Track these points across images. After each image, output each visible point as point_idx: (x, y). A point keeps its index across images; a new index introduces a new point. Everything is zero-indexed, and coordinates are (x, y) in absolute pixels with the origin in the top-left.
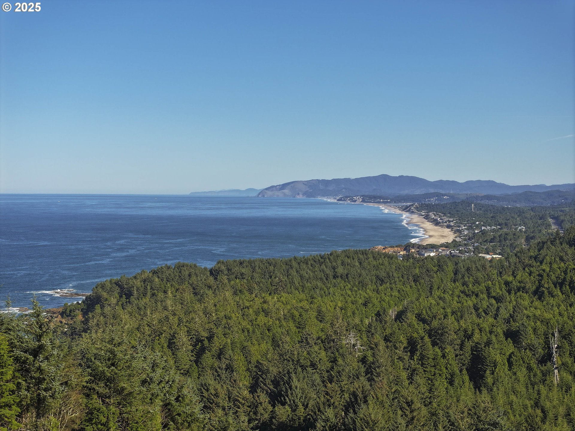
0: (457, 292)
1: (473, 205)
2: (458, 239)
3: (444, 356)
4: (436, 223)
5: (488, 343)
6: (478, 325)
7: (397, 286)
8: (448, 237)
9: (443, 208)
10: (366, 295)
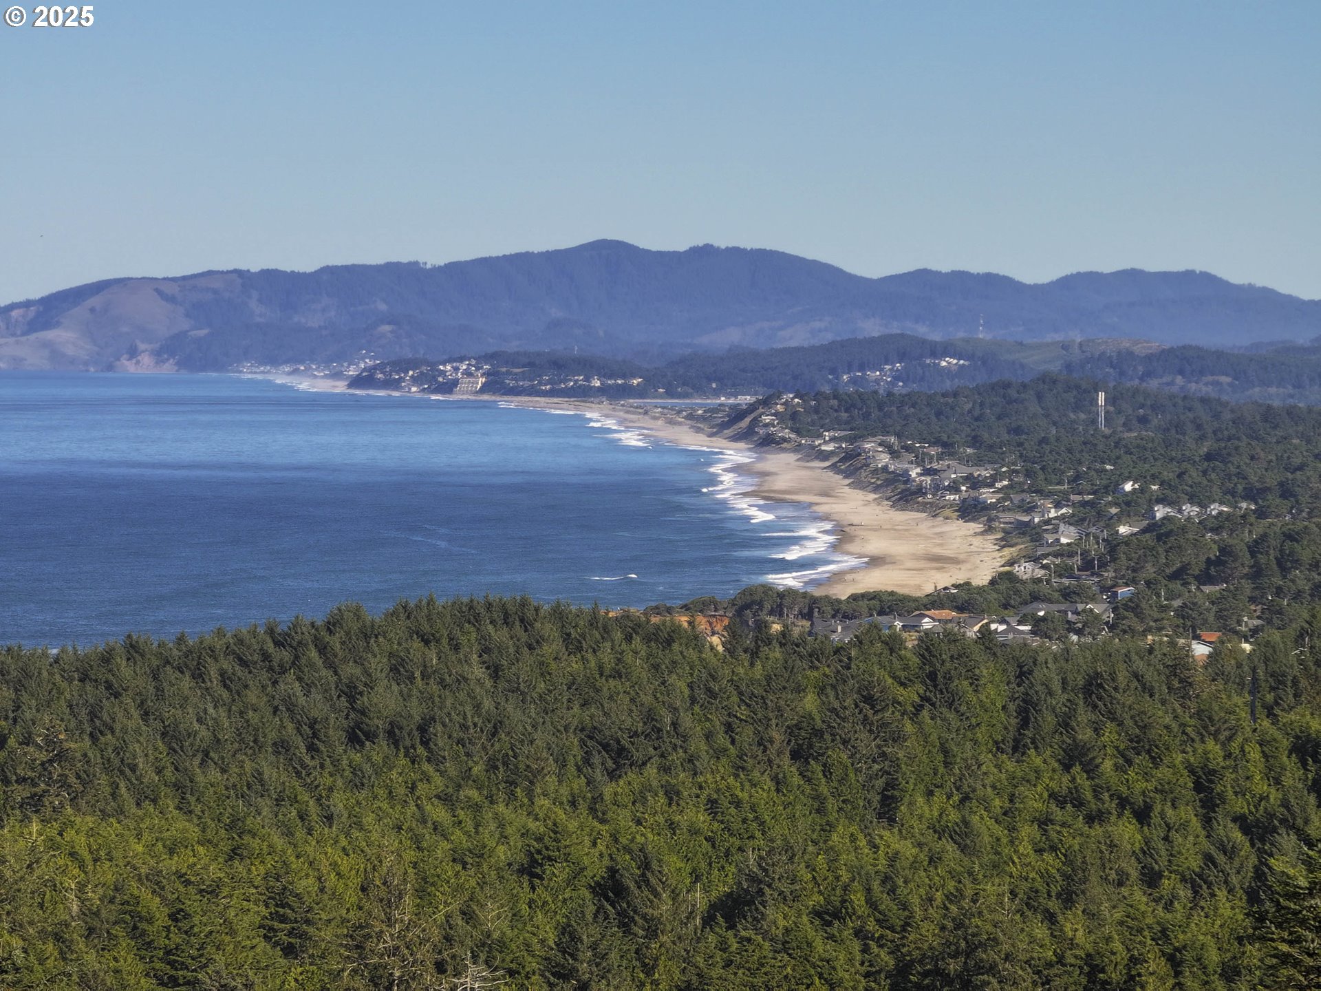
0: (1034, 801)
1: (1101, 397)
2: (1025, 570)
4: (902, 494)
6: (1162, 935)
7: (701, 779)
8: (968, 566)
9: (939, 414)
10: (532, 825)
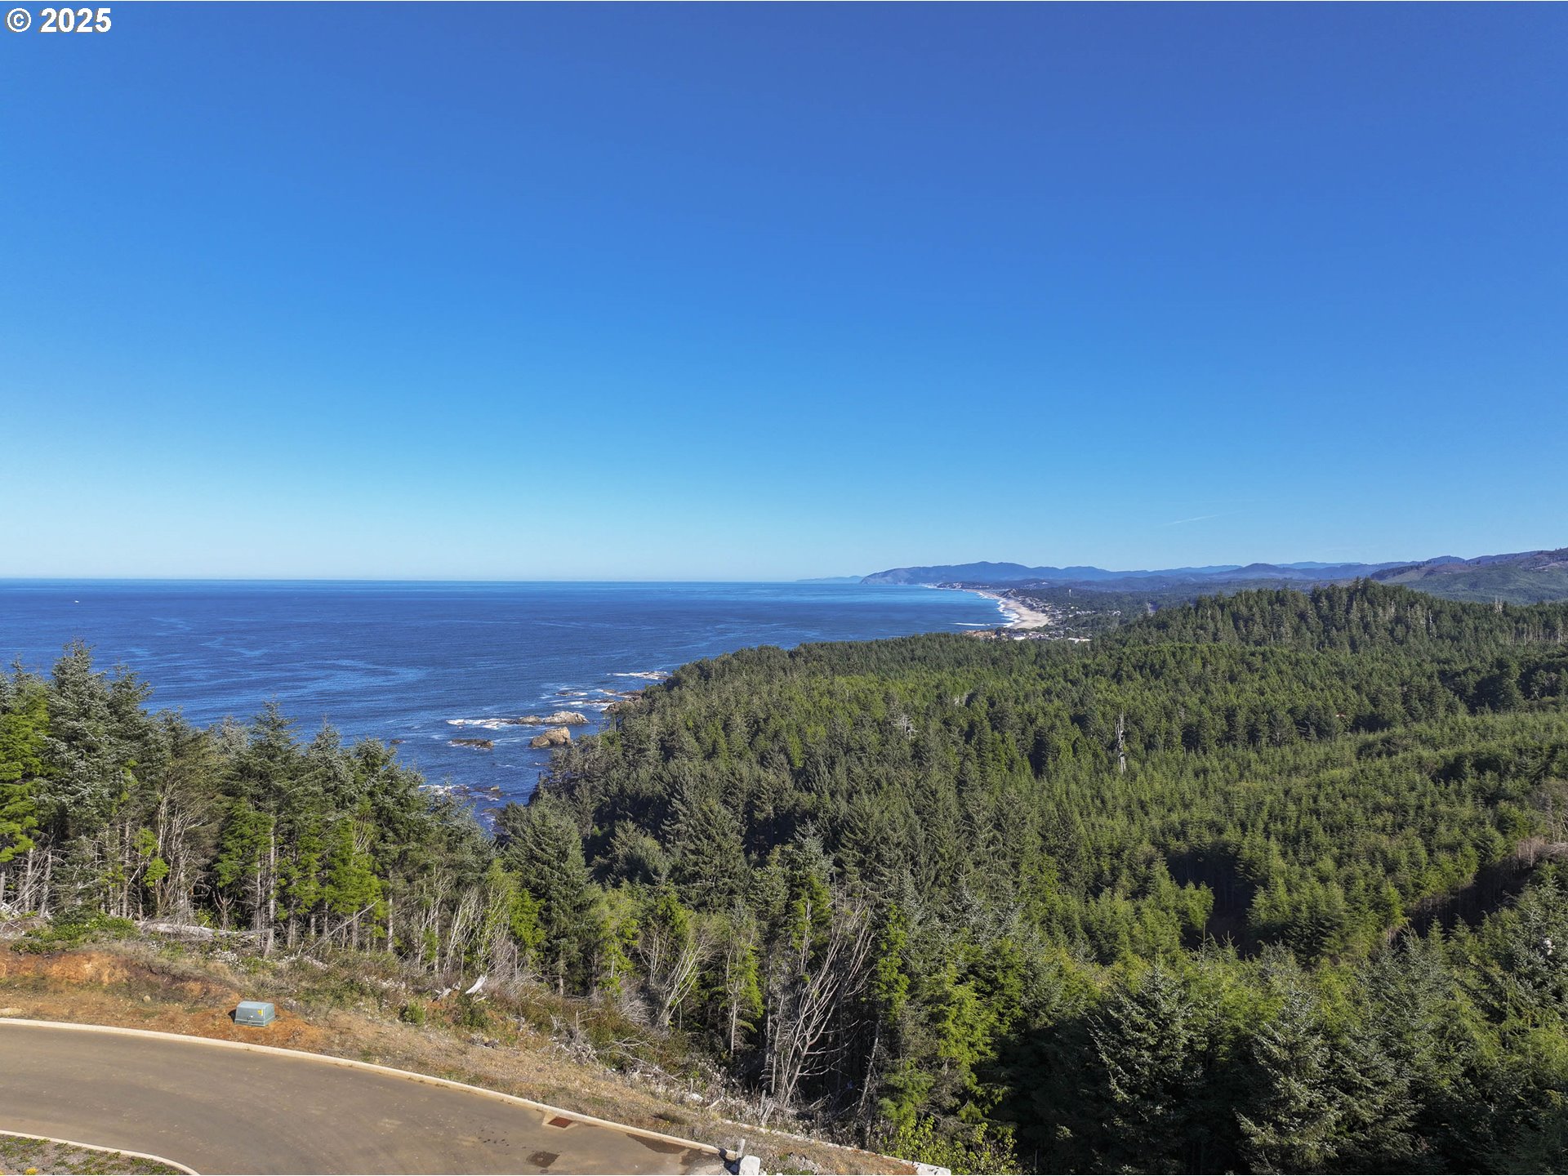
0: (1033, 675)
1: (1070, 590)
2: (1050, 624)
3: (1003, 741)
4: (1032, 608)
5: (1052, 728)
6: (1043, 709)
7: (974, 669)
8: (1040, 622)
9: (1041, 593)
